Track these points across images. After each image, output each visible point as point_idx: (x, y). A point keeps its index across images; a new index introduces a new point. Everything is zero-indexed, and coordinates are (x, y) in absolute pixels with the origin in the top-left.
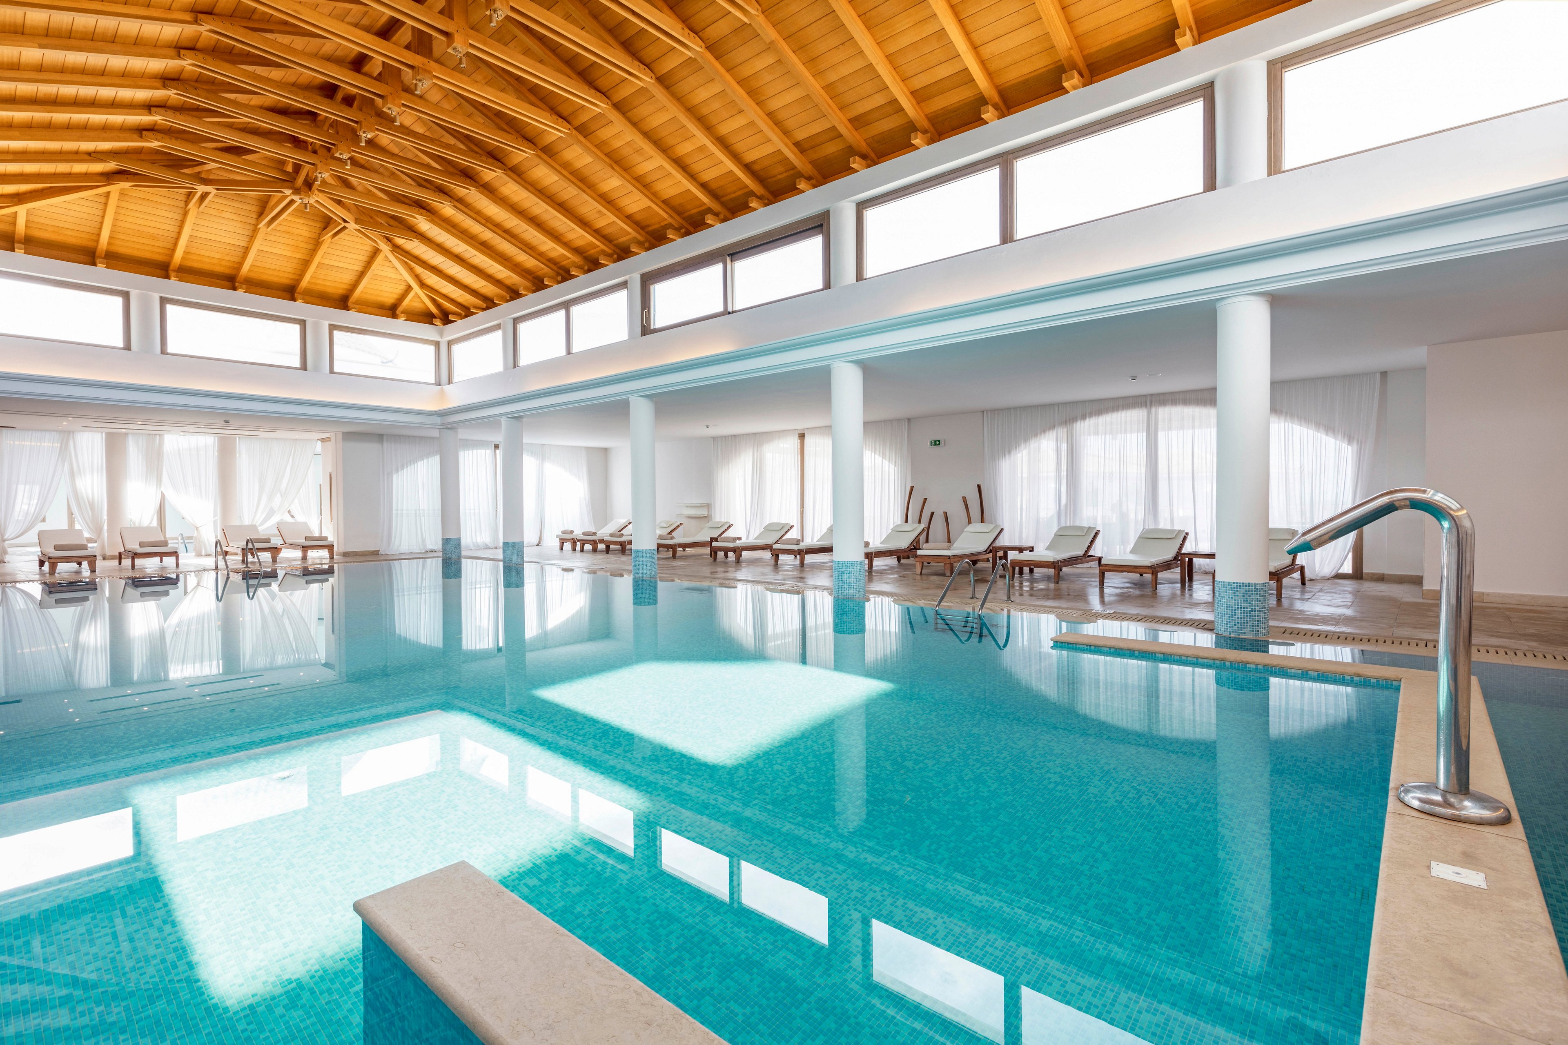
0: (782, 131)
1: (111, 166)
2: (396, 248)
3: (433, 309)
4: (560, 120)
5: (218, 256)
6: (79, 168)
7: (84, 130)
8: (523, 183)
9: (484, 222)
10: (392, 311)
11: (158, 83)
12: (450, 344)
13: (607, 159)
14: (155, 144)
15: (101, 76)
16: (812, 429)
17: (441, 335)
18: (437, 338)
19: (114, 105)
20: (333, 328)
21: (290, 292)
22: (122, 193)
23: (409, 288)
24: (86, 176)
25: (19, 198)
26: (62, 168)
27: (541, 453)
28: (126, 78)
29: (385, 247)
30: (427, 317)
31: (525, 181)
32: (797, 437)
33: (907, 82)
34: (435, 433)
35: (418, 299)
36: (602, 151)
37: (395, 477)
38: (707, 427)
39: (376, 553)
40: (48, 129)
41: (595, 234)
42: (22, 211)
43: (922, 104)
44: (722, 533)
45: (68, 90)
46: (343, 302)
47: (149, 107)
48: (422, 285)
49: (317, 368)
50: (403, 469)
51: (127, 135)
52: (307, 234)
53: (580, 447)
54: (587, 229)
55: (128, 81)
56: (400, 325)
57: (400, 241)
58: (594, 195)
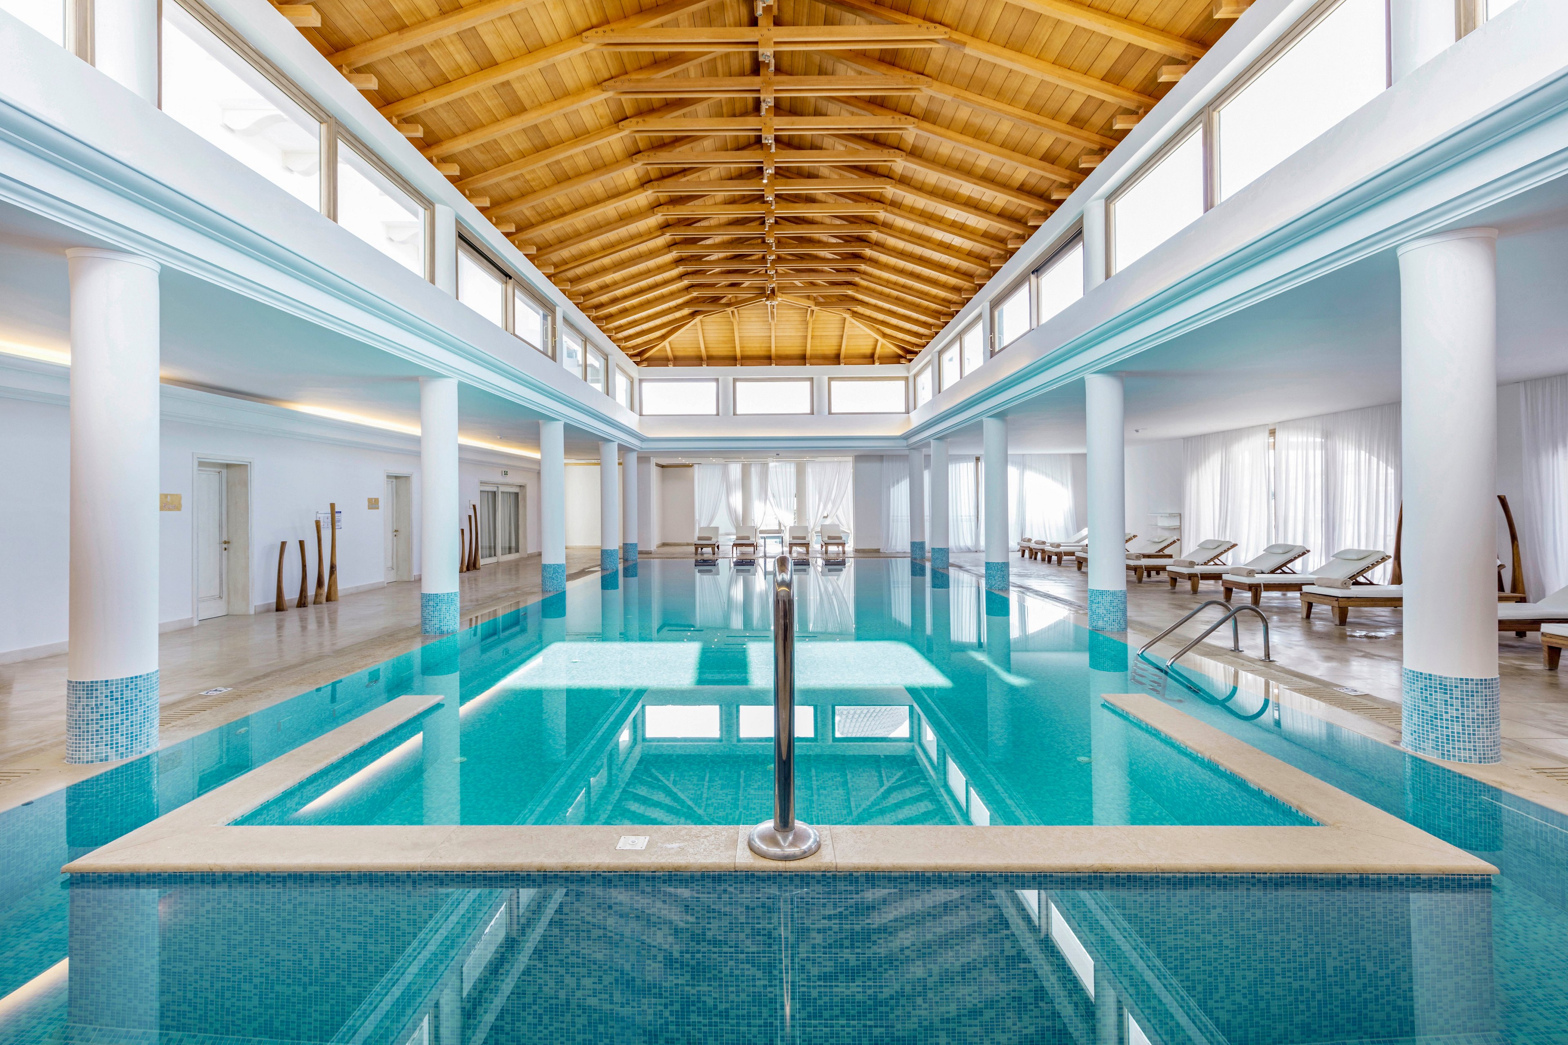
0: (1022, 153)
1: (686, 311)
2: (855, 314)
3: (901, 352)
4: (875, 204)
5: (758, 345)
6: (678, 315)
7: (662, 299)
8: (887, 252)
9: (885, 284)
10: (870, 358)
11: (674, 266)
12: (915, 377)
13: (921, 219)
14: (695, 294)
15: (648, 273)
16: (1284, 424)
17: (908, 371)
18: (906, 375)
19: (666, 283)
20: (831, 379)
21: (802, 359)
22: (701, 321)
23: (877, 341)
24: (683, 318)
25: (663, 337)
26: (670, 317)
27: (1023, 463)
28: (660, 269)
29: (847, 316)
30: (896, 359)
31: (888, 250)
32: (1267, 434)
33: (1089, 73)
34: (907, 452)
35: (887, 347)
36: (916, 214)
37: (892, 490)
38: (1137, 431)
39: (877, 551)
40: (649, 303)
41: (955, 274)
42: (666, 343)
43: (1121, 83)
44: (1165, 547)
45: (643, 284)
46: (836, 359)
47: (681, 277)
48: (884, 335)
49: (819, 413)
50: (898, 482)
51: (682, 294)
52: (799, 319)
53: (1065, 455)
54: (947, 272)
55: (661, 270)
56: (877, 369)
57: (855, 309)
58: (933, 246)
